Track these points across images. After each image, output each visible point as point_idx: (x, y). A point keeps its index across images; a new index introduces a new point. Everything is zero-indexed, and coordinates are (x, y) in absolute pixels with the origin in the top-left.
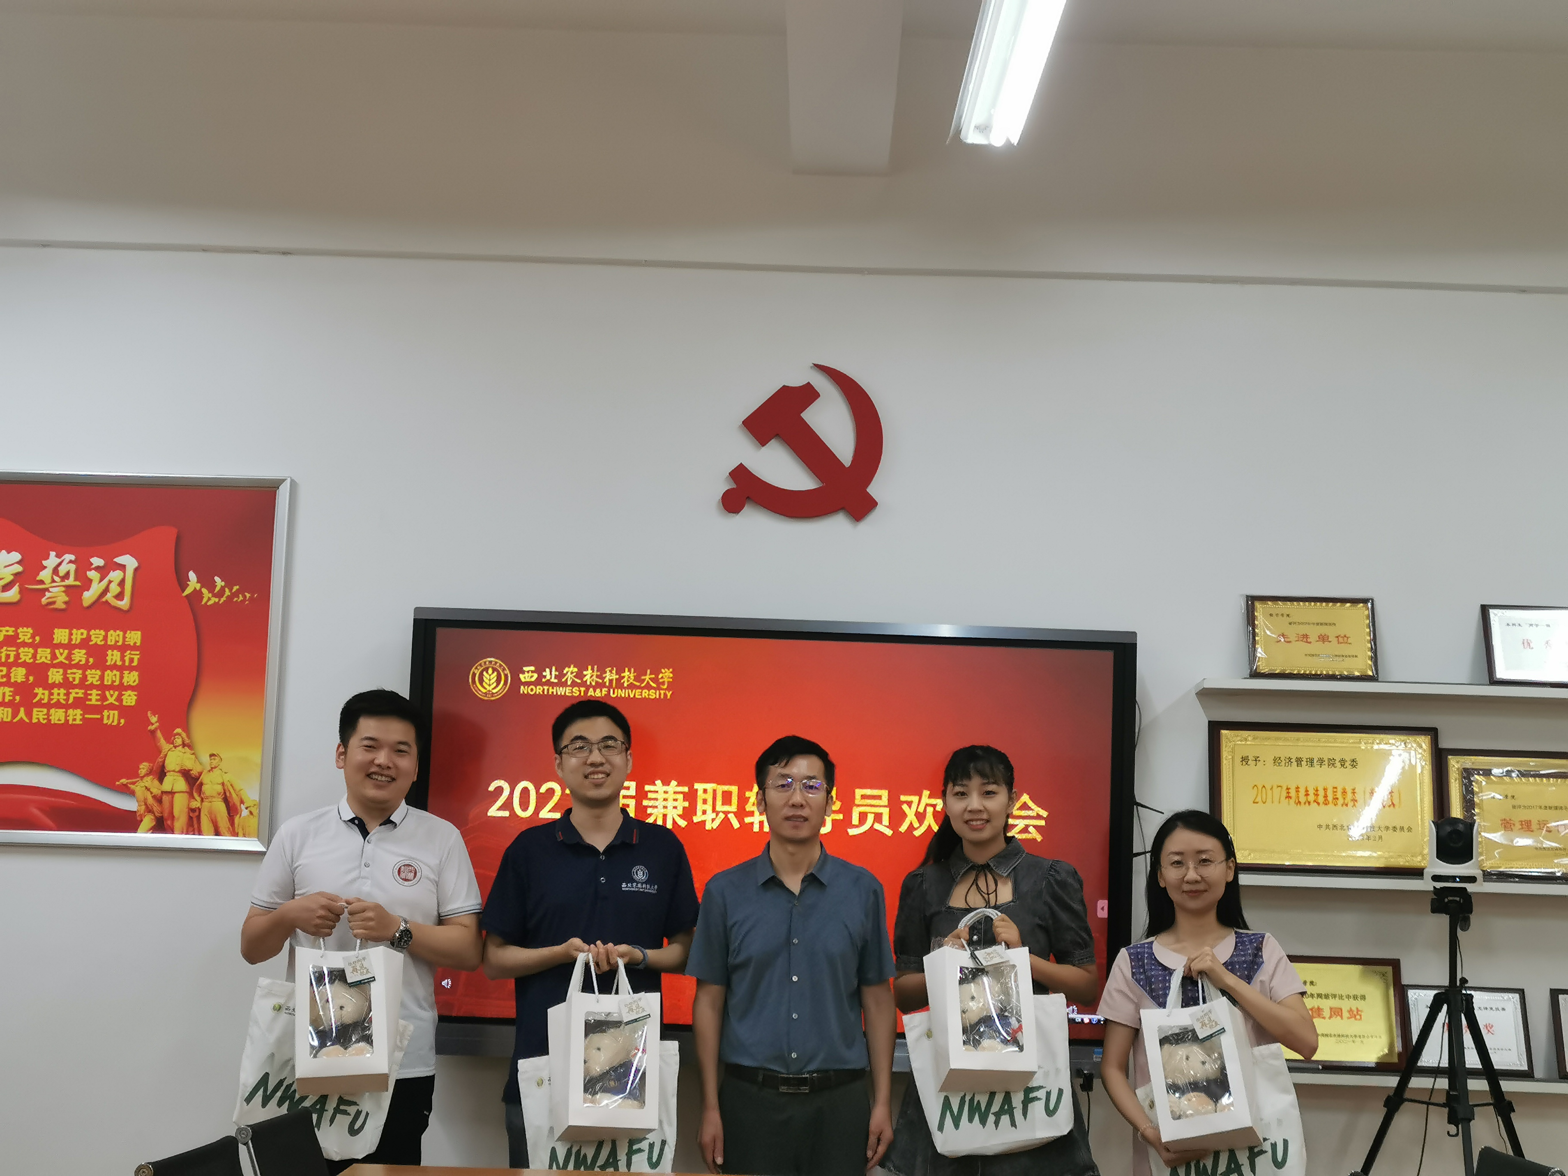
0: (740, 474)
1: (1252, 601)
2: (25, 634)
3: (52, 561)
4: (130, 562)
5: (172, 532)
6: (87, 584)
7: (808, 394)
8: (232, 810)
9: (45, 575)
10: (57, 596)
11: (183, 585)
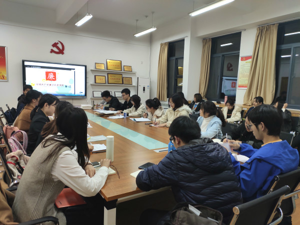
0: (52, 50)
1: (96, 63)
7: (58, 43)
8: (4, 77)
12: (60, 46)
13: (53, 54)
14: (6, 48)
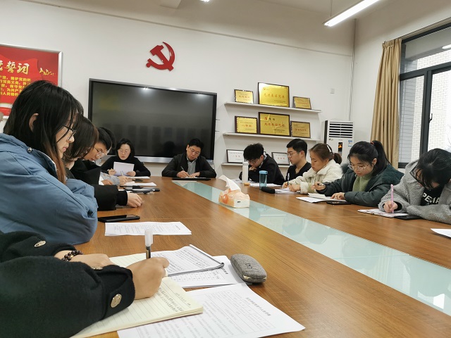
0: (150, 60)
1: (235, 90)
2: (4, 77)
3: (10, 63)
4: (28, 65)
5: (37, 60)
6: (18, 69)
7: (162, 47)
9: (8, 66)
10: (11, 70)
11: (40, 70)
12: (166, 53)
13: (152, 69)
14: (60, 55)
